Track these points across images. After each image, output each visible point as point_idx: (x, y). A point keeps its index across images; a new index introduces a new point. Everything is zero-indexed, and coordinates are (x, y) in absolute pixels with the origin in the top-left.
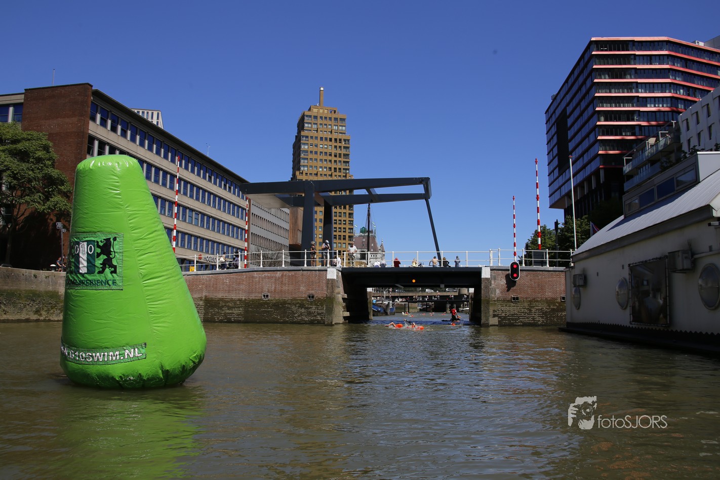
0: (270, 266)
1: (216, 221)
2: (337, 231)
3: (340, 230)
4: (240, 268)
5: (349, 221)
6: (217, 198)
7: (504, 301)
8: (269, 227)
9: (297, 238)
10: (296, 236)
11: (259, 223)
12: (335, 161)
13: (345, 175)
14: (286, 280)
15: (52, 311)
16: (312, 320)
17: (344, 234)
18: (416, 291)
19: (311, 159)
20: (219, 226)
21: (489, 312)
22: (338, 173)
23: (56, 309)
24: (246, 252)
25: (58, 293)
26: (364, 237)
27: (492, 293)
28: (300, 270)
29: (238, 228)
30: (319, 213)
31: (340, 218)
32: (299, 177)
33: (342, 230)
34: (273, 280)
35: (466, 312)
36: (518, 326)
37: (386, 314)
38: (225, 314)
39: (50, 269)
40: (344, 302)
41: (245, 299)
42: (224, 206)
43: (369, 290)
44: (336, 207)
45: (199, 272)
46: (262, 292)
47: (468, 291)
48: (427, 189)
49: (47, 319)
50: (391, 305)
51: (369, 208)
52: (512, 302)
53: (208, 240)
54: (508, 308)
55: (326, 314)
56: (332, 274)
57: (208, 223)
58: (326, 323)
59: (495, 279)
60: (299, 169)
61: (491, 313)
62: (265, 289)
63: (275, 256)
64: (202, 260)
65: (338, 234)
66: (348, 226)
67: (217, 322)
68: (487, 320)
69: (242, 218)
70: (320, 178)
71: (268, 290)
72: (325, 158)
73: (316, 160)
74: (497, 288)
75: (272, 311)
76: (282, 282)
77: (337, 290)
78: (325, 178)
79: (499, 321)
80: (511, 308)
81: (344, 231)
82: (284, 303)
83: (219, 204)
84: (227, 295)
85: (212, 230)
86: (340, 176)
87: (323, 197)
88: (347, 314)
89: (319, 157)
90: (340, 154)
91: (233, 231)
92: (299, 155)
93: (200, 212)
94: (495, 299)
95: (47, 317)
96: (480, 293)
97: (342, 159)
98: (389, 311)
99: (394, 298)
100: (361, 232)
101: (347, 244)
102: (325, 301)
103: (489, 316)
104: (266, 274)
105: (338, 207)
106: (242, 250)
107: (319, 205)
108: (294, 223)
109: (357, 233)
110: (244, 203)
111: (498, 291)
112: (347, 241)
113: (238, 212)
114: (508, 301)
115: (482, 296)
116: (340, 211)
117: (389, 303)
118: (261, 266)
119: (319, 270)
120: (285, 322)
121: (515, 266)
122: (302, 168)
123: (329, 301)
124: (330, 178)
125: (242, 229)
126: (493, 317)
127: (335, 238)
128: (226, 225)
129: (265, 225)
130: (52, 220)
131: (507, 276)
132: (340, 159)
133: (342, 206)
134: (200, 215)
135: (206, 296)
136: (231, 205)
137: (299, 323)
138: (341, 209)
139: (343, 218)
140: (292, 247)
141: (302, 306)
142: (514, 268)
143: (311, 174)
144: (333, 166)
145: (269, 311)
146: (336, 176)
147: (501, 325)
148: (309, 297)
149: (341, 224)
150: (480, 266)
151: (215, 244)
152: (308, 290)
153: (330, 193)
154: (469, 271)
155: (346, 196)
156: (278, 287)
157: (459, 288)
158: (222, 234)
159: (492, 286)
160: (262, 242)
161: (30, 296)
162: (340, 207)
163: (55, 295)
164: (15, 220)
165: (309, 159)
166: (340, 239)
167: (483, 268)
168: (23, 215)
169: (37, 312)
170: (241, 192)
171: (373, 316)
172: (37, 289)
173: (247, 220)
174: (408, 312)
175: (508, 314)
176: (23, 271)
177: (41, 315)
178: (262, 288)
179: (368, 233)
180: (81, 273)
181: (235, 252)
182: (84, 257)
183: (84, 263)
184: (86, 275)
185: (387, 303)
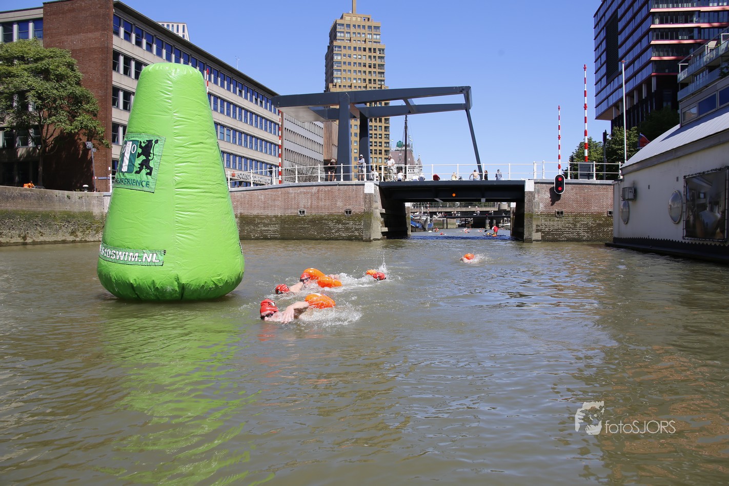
0: (306, 181)
1: (248, 137)
2: (373, 145)
3: (376, 144)
4: (274, 184)
5: (385, 134)
6: (249, 113)
7: (548, 215)
8: (303, 142)
9: (332, 153)
10: (330, 151)
11: (292, 137)
12: (370, 72)
13: (380, 86)
14: (322, 195)
15: (87, 232)
16: (349, 236)
17: (380, 148)
18: (454, 206)
19: (345, 70)
20: (251, 142)
21: (532, 227)
22: (373, 85)
23: (92, 230)
24: (280, 167)
25: (92, 213)
26: (400, 151)
27: (535, 207)
28: (336, 185)
29: (272, 143)
30: (355, 126)
31: (376, 132)
32: (333, 90)
33: (378, 144)
34: (310, 194)
35: (506, 228)
36: (562, 241)
37: (424, 229)
38: (261, 231)
39: (82, 189)
40: (382, 217)
41: (281, 216)
42: (256, 121)
43: (408, 205)
44: (371, 121)
45: (233, 189)
46: (298, 208)
47: (509, 206)
48: (467, 98)
49: (83, 240)
50: (429, 220)
51: (406, 120)
52: (556, 216)
53: (241, 157)
54: (552, 223)
55: (364, 230)
56: (370, 188)
57: (240, 139)
58: (364, 239)
59: (539, 192)
60: (332, 82)
61: (534, 227)
62: (302, 205)
63: (310, 172)
64: (235, 178)
65: (373, 148)
66: (383, 140)
67: (253, 239)
68: (530, 235)
69: (275, 134)
70: (353, 89)
71: (305, 206)
72: (359, 68)
73: (350, 71)
74: (539, 202)
75: (308, 227)
76: (318, 197)
77: (375, 205)
78: (359, 90)
79: (542, 237)
80: (555, 223)
81: (379, 146)
82: (321, 219)
83: (251, 119)
84: (262, 211)
85: (244, 147)
86: (374, 87)
87: (358, 109)
88: (386, 229)
89: (353, 68)
90: (375, 65)
91: (266, 147)
92: (332, 66)
93: (232, 128)
94: (539, 213)
95: (83, 238)
96: (523, 207)
97: (377, 70)
98: (427, 227)
99: (432, 214)
100: (398, 146)
101: (383, 158)
102: (363, 216)
103: (532, 231)
104: (302, 189)
105: (373, 119)
106: (276, 166)
107: (354, 117)
108: (329, 137)
109: (393, 147)
110: (276, 118)
111: (541, 205)
112: (383, 156)
113: (270, 127)
114: (552, 215)
115: (525, 210)
116: (376, 124)
117: (427, 219)
118: (297, 182)
119: (356, 185)
120: (322, 239)
121: (560, 179)
122: (335, 81)
123: (367, 216)
124: (364, 89)
125: (276, 145)
126: (536, 232)
127: (371, 153)
128: (259, 141)
129: (298, 140)
130: (81, 140)
131: (551, 190)
132: (375, 70)
133: (378, 119)
134: (232, 131)
135: (241, 213)
136: (264, 120)
137: (336, 239)
138: (377, 122)
139: (378, 132)
140: (326, 162)
141: (339, 221)
142: (559, 182)
143: (344, 86)
144: (368, 77)
145: (305, 228)
146: (371, 87)
147: (544, 240)
148: (347, 212)
149: (376, 138)
150: (523, 180)
151: (248, 161)
152: (346, 205)
153: (366, 104)
154: (512, 184)
155: (382, 107)
156: (315, 203)
157: (499, 203)
158: (255, 150)
159: (536, 199)
160: (297, 157)
161: (65, 217)
162: (376, 119)
163: (89, 216)
164: (45, 141)
165: (342, 71)
166: (376, 154)
167: (527, 181)
168: (52, 135)
169: (73, 233)
170: (273, 106)
171: (412, 231)
172: (72, 210)
173: (280, 135)
174: (447, 228)
175: (552, 228)
176: (56, 192)
177: (76, 236)
178: (298, 203)
179: (405, 146)
180: (122, 172)
181: (269, 169)
182: (127, 155)
183: (126, 162)
184: (126, 174)
185: (425, 219)
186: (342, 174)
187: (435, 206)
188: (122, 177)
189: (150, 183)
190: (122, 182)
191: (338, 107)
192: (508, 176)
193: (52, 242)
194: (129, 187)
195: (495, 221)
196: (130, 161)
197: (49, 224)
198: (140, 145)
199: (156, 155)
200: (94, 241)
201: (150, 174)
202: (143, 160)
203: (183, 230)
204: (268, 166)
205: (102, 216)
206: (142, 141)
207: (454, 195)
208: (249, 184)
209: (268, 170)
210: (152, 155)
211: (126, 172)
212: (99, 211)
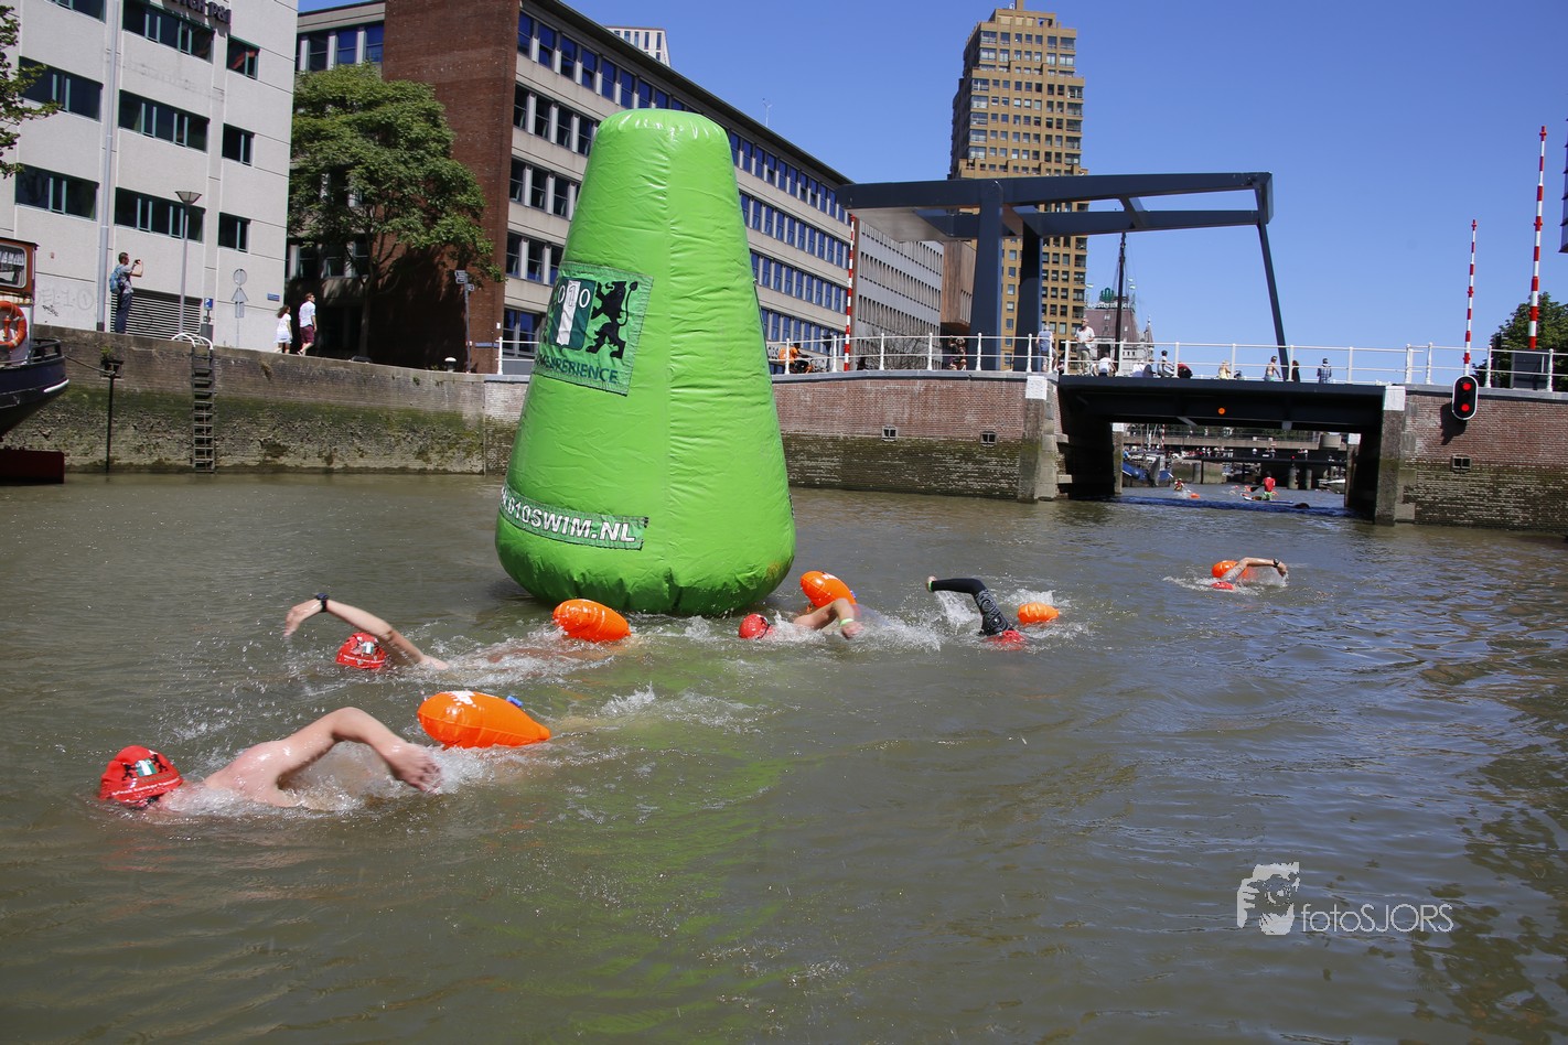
0: (900, 366)
1: (784, 270)
2: (1049, 295)
3: (1054, 293)
4: (834, 370)
5: (1076, 273)
6: (786, 220)
7: (1433, 466)
8: (898, 283)
9: (958, 309)
10: (956, 305)
11: (877, 274)
12: (1049, 137)
13: (1069, 168)
14: (934, 400)
15: (449, 454)
16: (988, 488)
17: (1064, 302)
18: (1220, 435)
19: (994, 133)
20: (789, 281)
21: (1395, 490)
22: (1053, 165)
23: (458, 449)
24: (848, 336)
25: (461, 416)
26: (1108, 310)
27: (1405, 447)
28: (966, 379)
29: (831, 284)
30: (1011, 252)
31: (1055, 267)
32: (967, 173)
33: (1060, 294)
34: (907, 396)
35: (1335, 489)
36: (1464, 525)
37: (1151, 483)
38: (802, 469)
39: (443, 366)
40: (1061, 451)
41: (846, 438)
42: (802, 236)
43: (1118, 427)
44: (1047, 242)
46: (882, 423)
47: (1345, 440)
48: (1263, 199)
49: (441, 468)
50: (1162, 464)
51: (1123, 244)
52: (1451, 470)
54: (1441, 484)
55: (1021, 477)
56: (1039, 387)
57: (767, 273)
58: (1020, 496)
59: (1414, 414)
60: (966, 156)
61: (1400, 492)
62: (890, 417)
63: (911, 348)
65: (1048, 301)
66: (1072, 286)
68: (1390, 507)
69: (840, 264)
70: (1011, 174)
71: (896, 419)
72: (1025, 129)
73: (1005, 134)
74: (1418, 436)
75: (902, 466)
76: (926, 402)
77: (1046, 425)
78: (1024, 175)
79: (1417, 513)
80: (1450, 483)
81: (1063, 297)
82: (929, 448)
83: (791, 232)
84: (806, 427)
85: (775, 289)
86: (1057, 171)
87: (1022, 216)
88: (1067, 479)
89: (1012, 128)
90: (1060, 122)
91: (820, 292)
92: (968, 122)
94: (1413, 461)
95: (441, 465)
96: (1379, 446)
97: (1065, 133)
98: (1157, 478)
99: (1168, 450)
100: (1103, 298)
101: (1069, 325)
102: (1019, 447)
103: (1395, 499)
104: (892, 385)
105: (1052, 239)
106: (839, 333)
107: (1011, 234)
108: (954, 275)
109: (1092, 301)
110: (844, 231)
111: (1419, 443)
112: (1070, 319)
113: (831, 250)
114: (1444, 467)
115: (1382, 451)
116: (1056, 250)
117: (1158, 460)
118: (882, 368)
119: (1007, 380)
120: (928, 492)
121: (1466, 387)
122: (973, 154)
123: (1028, 448)
124: (1035, 175)
125: (840, 288)
126: (1404, 502)
127: (1044, 311)
128: (805, 278)
129: (889, 279)
130: (444, 265)
131: (1445, 410)
132: (1059, 133)
133: (1062, 239)
136: (817, 235)
137: (959, 493)
138: (1059, 245)
139: (1061, 268)
140: (947, 329)
141: (967, 456)
142: (1465, 390)
143: (992, 166)
144: (1044, 148)
145: (895, 466)
146: (1049, 170)
147: (1421, 521)
148: (985, 437)
149: (1057, 280)
150: (1380, 384)
151: (782, 319)
152: (983, 422)
153: (1037, 207)
154: (1354, 392)
155: (1071, 214)
156: (918, 415)
157: (1322, 433)
158: (797, 297)
159: (1408, 429)
160: (885, 317)
161: (407, 422)
162: (1057, 241)
163: (454, 420)
164: (376, 267)
165: (989, 133)
166: (1055, 314)
167: (1389, 388)
168: (390, 255)
169: (421, 454)
170: (838, 206)
171: (1124, 486)
172: (421, 407)
173: (851, 267)
174: (1202, 483)
175: (1440, 496)
176: (394, 370)
177: (428, 460)
178: (883, 414)
179: (1118, 302)
180: (558, 345)
181: (825, 338)
182: (569, 312)
183: (566, 325)
184: (566, 350)
185: (1154, 459)
186: (979, 354)
187: (1177, 434)
188: (558, 356)
189: (619, 375)
190: (558, 366)
191: (976, 211)
192: (1347, 374)
193: (380, 469)
194: (574, 380)
195: (1310, 473)
196: (576, 322)
197: (377, 435)
198: (599, 292)
199: (632, 315)
200: (462, 473)
201: (618, 354)
202: (605, 326)
203: (685, 475)
204: (823, 332)
205: (481, 421)
206: (603, 283)
207: (1222, 411)
208: (780, 369)
209: (822, 340)
210: (624, 315)
211: (565, 346)
212: (474, 412)
